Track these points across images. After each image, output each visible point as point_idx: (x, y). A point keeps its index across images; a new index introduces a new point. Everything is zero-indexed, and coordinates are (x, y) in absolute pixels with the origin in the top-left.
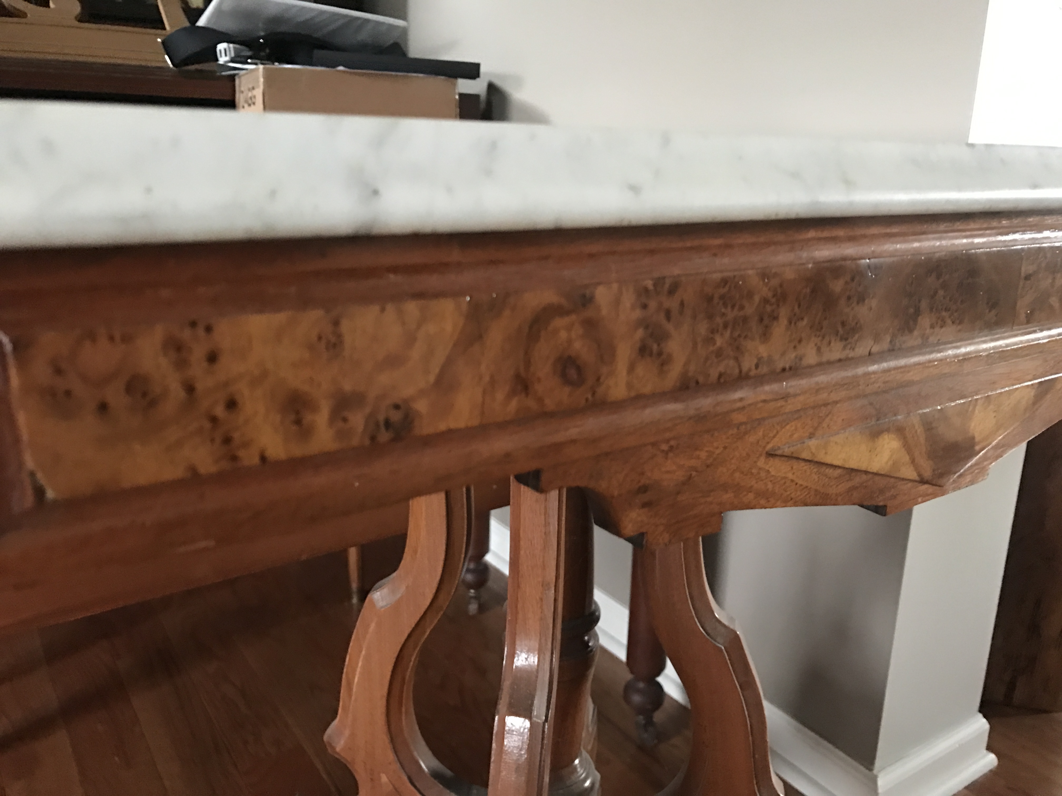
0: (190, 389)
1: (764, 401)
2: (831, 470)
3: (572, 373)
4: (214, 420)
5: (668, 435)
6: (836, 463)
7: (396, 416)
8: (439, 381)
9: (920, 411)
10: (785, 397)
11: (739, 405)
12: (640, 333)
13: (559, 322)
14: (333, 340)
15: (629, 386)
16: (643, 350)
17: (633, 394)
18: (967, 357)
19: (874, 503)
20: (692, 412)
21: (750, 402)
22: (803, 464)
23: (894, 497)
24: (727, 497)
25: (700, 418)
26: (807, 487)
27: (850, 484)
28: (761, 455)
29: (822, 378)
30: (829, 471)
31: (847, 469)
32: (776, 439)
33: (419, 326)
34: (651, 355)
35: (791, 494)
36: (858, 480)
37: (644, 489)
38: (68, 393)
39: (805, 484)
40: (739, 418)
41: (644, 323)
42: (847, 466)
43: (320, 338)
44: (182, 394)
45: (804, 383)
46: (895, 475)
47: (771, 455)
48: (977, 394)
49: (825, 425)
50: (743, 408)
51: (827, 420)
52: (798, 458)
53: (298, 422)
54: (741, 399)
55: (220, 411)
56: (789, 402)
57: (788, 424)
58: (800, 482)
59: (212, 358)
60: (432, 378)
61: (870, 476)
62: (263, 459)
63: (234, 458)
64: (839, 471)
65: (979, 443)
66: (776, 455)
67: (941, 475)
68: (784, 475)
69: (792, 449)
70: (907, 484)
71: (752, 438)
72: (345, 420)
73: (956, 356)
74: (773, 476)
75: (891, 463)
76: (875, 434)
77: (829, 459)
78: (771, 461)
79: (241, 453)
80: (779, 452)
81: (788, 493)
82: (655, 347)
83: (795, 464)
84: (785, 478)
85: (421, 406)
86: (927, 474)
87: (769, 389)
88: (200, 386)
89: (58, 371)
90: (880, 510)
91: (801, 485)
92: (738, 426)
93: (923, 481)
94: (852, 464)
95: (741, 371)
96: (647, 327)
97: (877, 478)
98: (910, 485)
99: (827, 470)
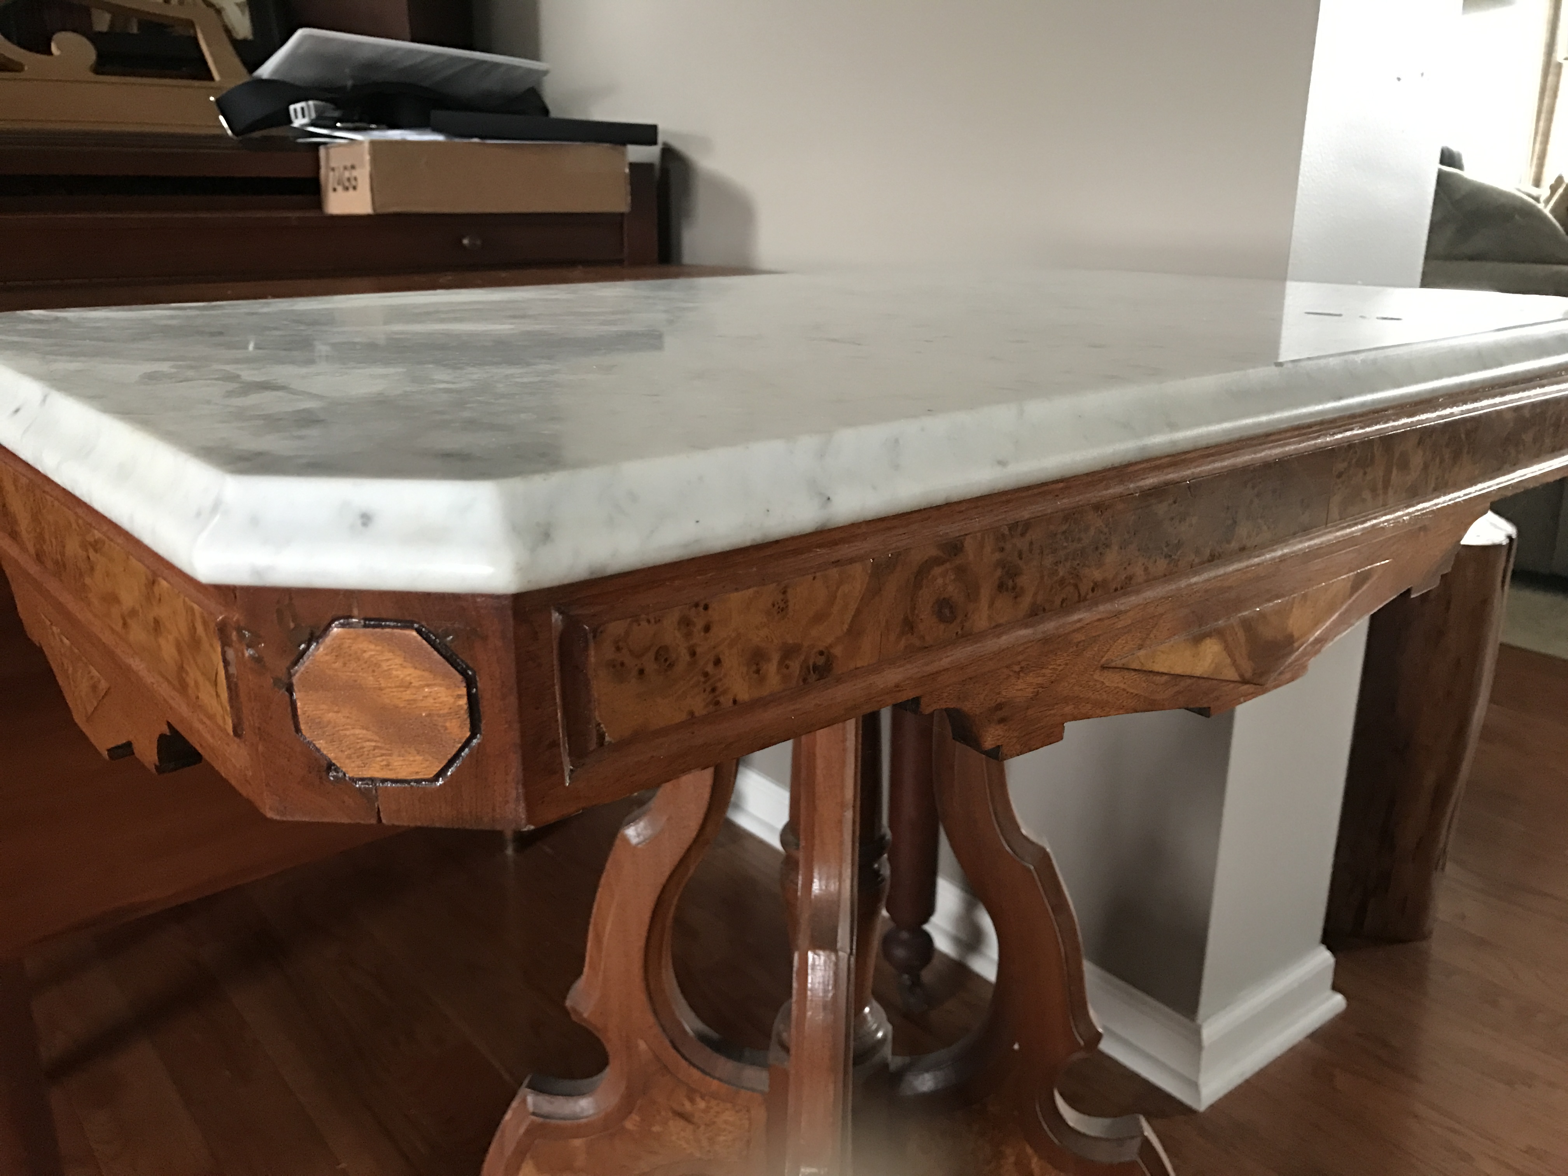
0: (693, 654)
1: (1099, 620)
2: (1158, 678)
3: (947, 611)
4: (706, 675)
5: (1020, 658)
6: (1162, 670)
7: (821, 661)
8: (849, 631)
9: (1240, 615)
10: (1118, 614)
11: (1078, 625)
12: (999, 572)
13: (937, 571)
14: (782, 605)
15: (990, 618)
16: (1001, 587)
17: (993, 624)
18: (1283, 558)
19: (1197, 705)
20: (1039, 636)
21: (1088, 621)
22: (1133, 673)
23: (1217, 698)
24: (1068, 709)
25: (1046, 640)
26: (1136, 695)
27: (1176, 689)
28: (1096, 669)
29: (1150, 594)
30: (1157, 678)
31: (1172, 675)
32: (1110, 653)
33: (838, 588)
34: (1007, 590)
35: (1123, 702)
36: (1183, 684)
37: (999, 707)
38: (622, 664)
39: (1136, 692)
40: (1079, 637)
41: (1001, 563)
42: (1172, 672)
43: (774, 605)
44: (688, 658)
45: (1133, 600)
46: (1218, 678)
47: (1104, 668)
48: (1294, 593)
49: (1152, 636)
50: (1083, 627)
51: (1154, 631)
52: (1128, 669)
53: (758, 672)
54: (1080, 620)
55: (710, 668)
56: (1121, 618)
57: (1120, 638)
58: (1132, 691)
59: (707, 629)
60: (846, 627)
61: (1195, 679)
62: (735, 702)
63: (717, 703)
64: (1165, 678)
65: (1298, 639)
66: (1110, 668)
67: (1262, 674)
68: (1116, 686)
69: (1124, 661)
70: (1228, 685)
71: (1088, 654)
72: (787, 667)
73: (1273, 559)
74: (1108, 687)
75: (1213, 665)
76: (1198, 640)
77: (1157, 668)
78: (1106, 673)
79: (722, 699)
80: (1113, 664)
81: (1121, 701)
82: (1010, 583)
83: (1127, 674)
84: (1118, 687)
85: (838, 651)
86: (1248, 675)
87: (1104, 608)
88: (699, 650)
89: (618, 649)
90: (1204, 712)
91: (1132, 693)
92: (1077, 644)
93: (1244, 681)
94: (1179, 670)
95: (1079, 596)
96: (1004, 567)
97: (1201, 681)
98: (1232, 685)
99: (1155, 678)
